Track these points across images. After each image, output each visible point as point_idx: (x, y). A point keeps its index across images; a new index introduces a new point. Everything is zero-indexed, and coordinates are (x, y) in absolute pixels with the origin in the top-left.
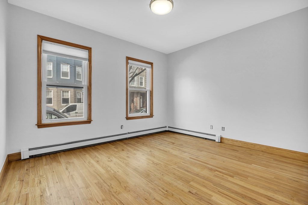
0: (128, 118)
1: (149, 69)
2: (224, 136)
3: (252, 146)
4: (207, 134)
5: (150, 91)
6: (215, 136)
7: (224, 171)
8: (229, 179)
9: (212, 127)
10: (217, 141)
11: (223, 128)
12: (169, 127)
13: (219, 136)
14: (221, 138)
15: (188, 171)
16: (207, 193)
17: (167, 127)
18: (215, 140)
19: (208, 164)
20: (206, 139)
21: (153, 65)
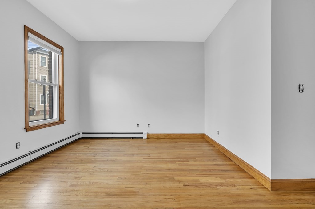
0: (27, 129)
1: (57, 55)
2: (150, 133)
3: (172, 136)
4: (134, 133)
5: (59, 87)
6: (142, 133)
7: (180, 160)
8: (190, 164)
9: (138, 126)
10: (145, 137)
11: (149, 125)
12: (83, 133)
13: (146, 133)
14: (148, 135)
15: (160, 171)
16: (193, 180)
17: (81, 134)
18: (143, 138)
19: (164, 158)
20: (133, 138)
21: (63, 51)
